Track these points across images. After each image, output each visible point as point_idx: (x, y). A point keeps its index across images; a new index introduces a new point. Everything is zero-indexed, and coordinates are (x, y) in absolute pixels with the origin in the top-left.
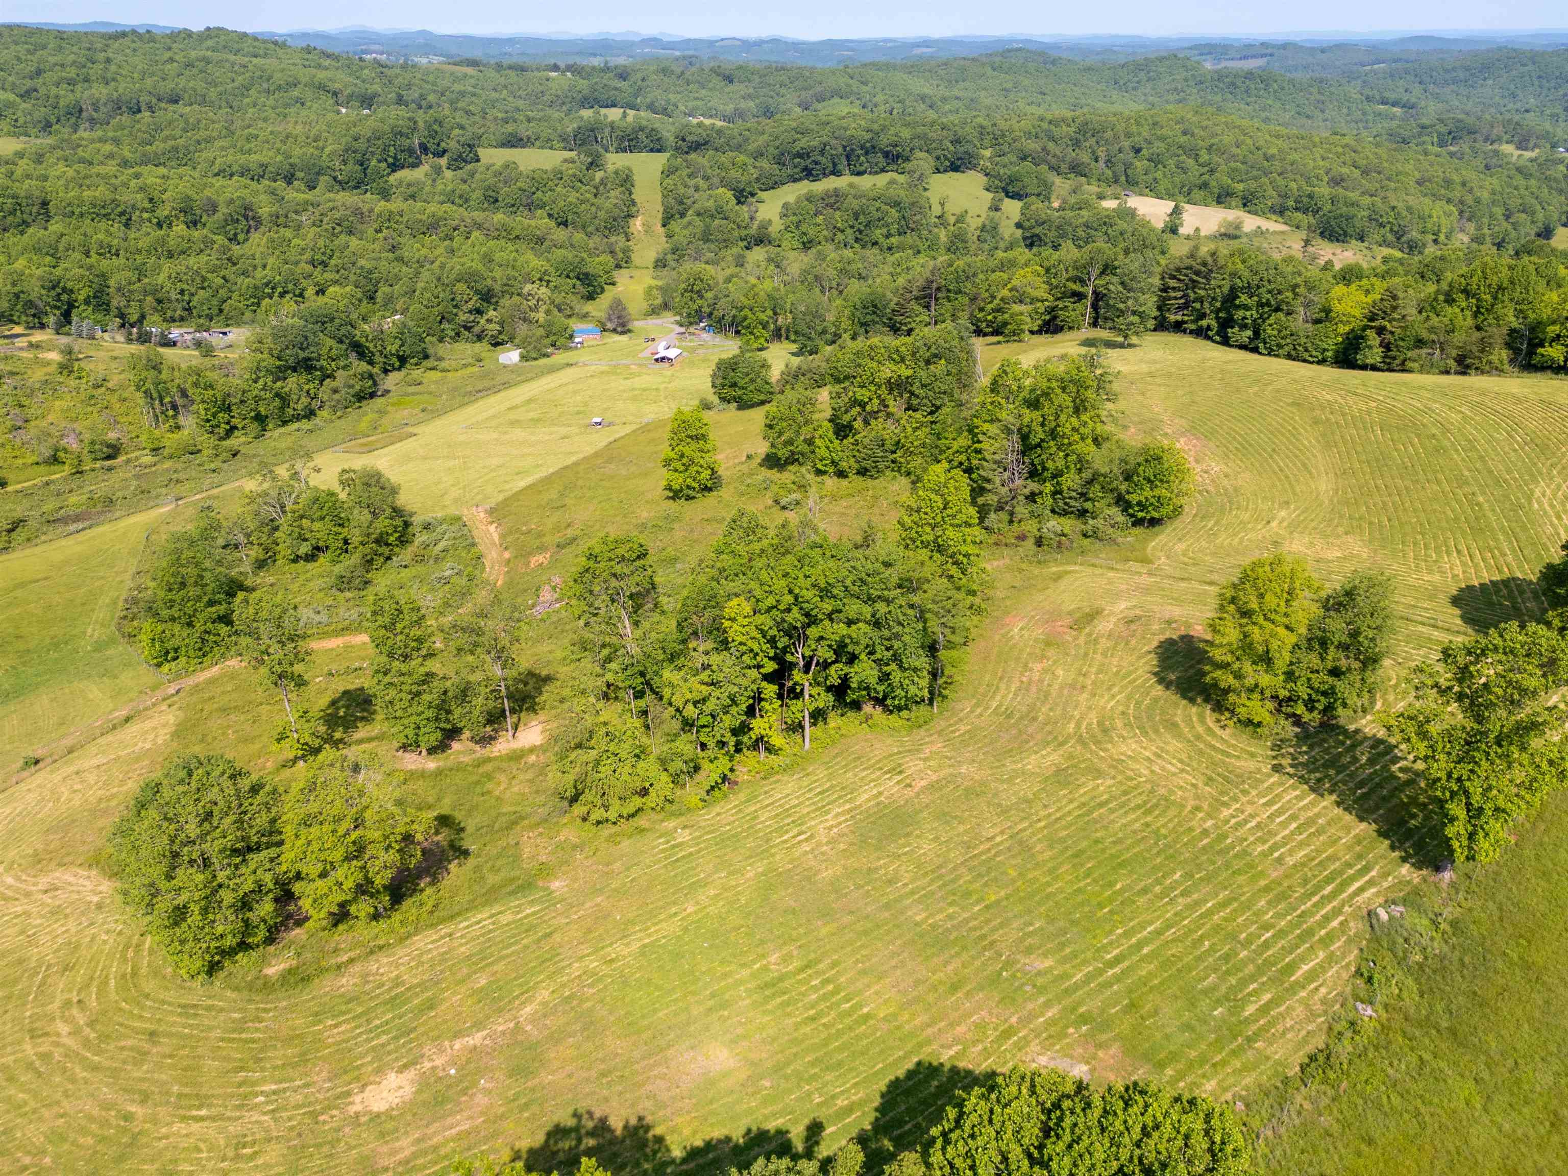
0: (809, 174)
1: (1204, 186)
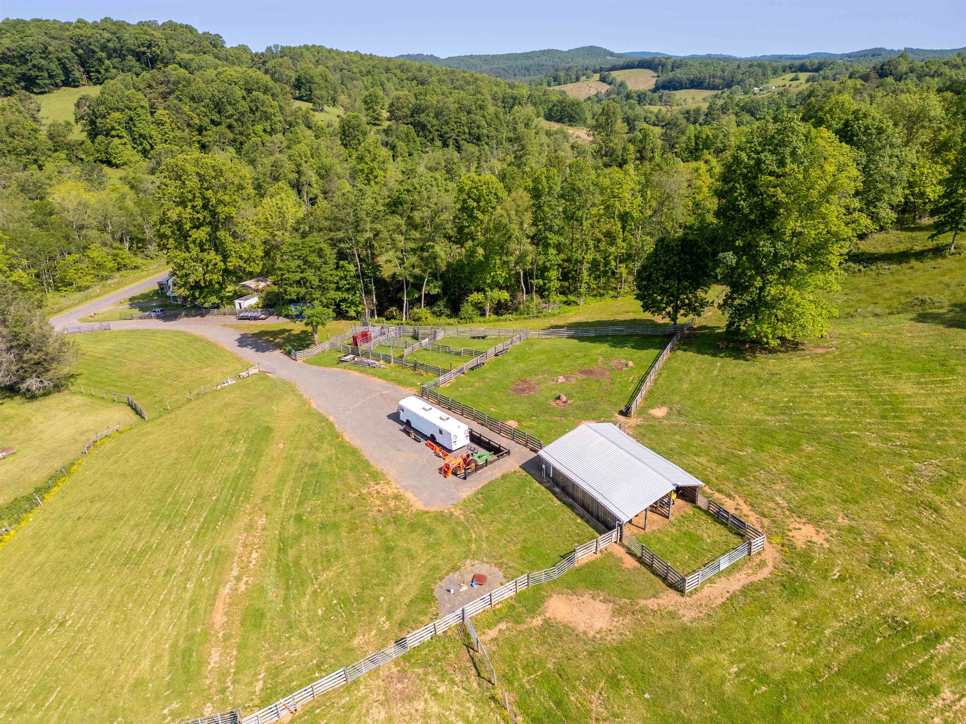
0: (30, 84)
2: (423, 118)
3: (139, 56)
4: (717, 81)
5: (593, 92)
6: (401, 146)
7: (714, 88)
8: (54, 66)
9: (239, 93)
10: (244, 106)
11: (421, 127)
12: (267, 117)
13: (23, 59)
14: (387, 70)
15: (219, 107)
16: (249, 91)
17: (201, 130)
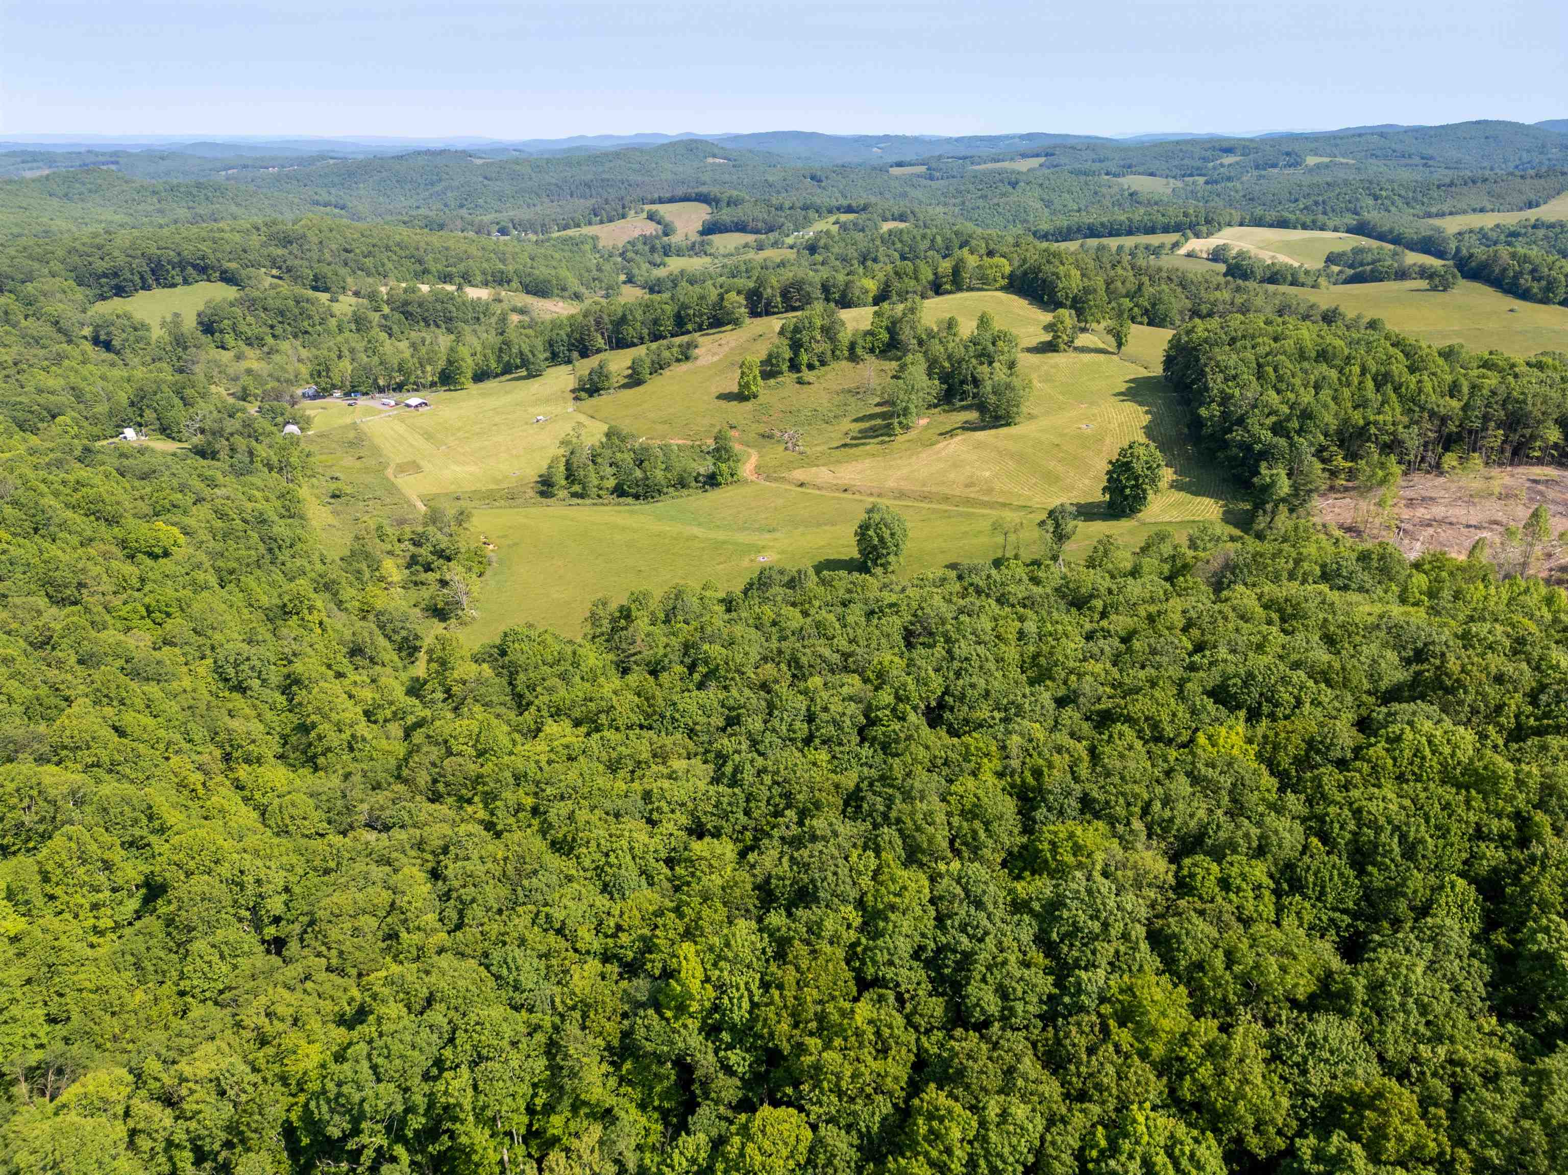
0: (120, 291)
1: (426, 271)
2: (410, 308)
3: (195, 266)
4: (760, 225)
5: (636, 233)
6: (395, 328)
7: (757, 232)
8: (136, 278)
9: (291, 303)
10: (296, 311)
11: (408, 315)
12: (310, 317)
13: (116, 275)
14: (388, 248)
15: (282, 313)
16: (298, 302)
17: (272, 327)
